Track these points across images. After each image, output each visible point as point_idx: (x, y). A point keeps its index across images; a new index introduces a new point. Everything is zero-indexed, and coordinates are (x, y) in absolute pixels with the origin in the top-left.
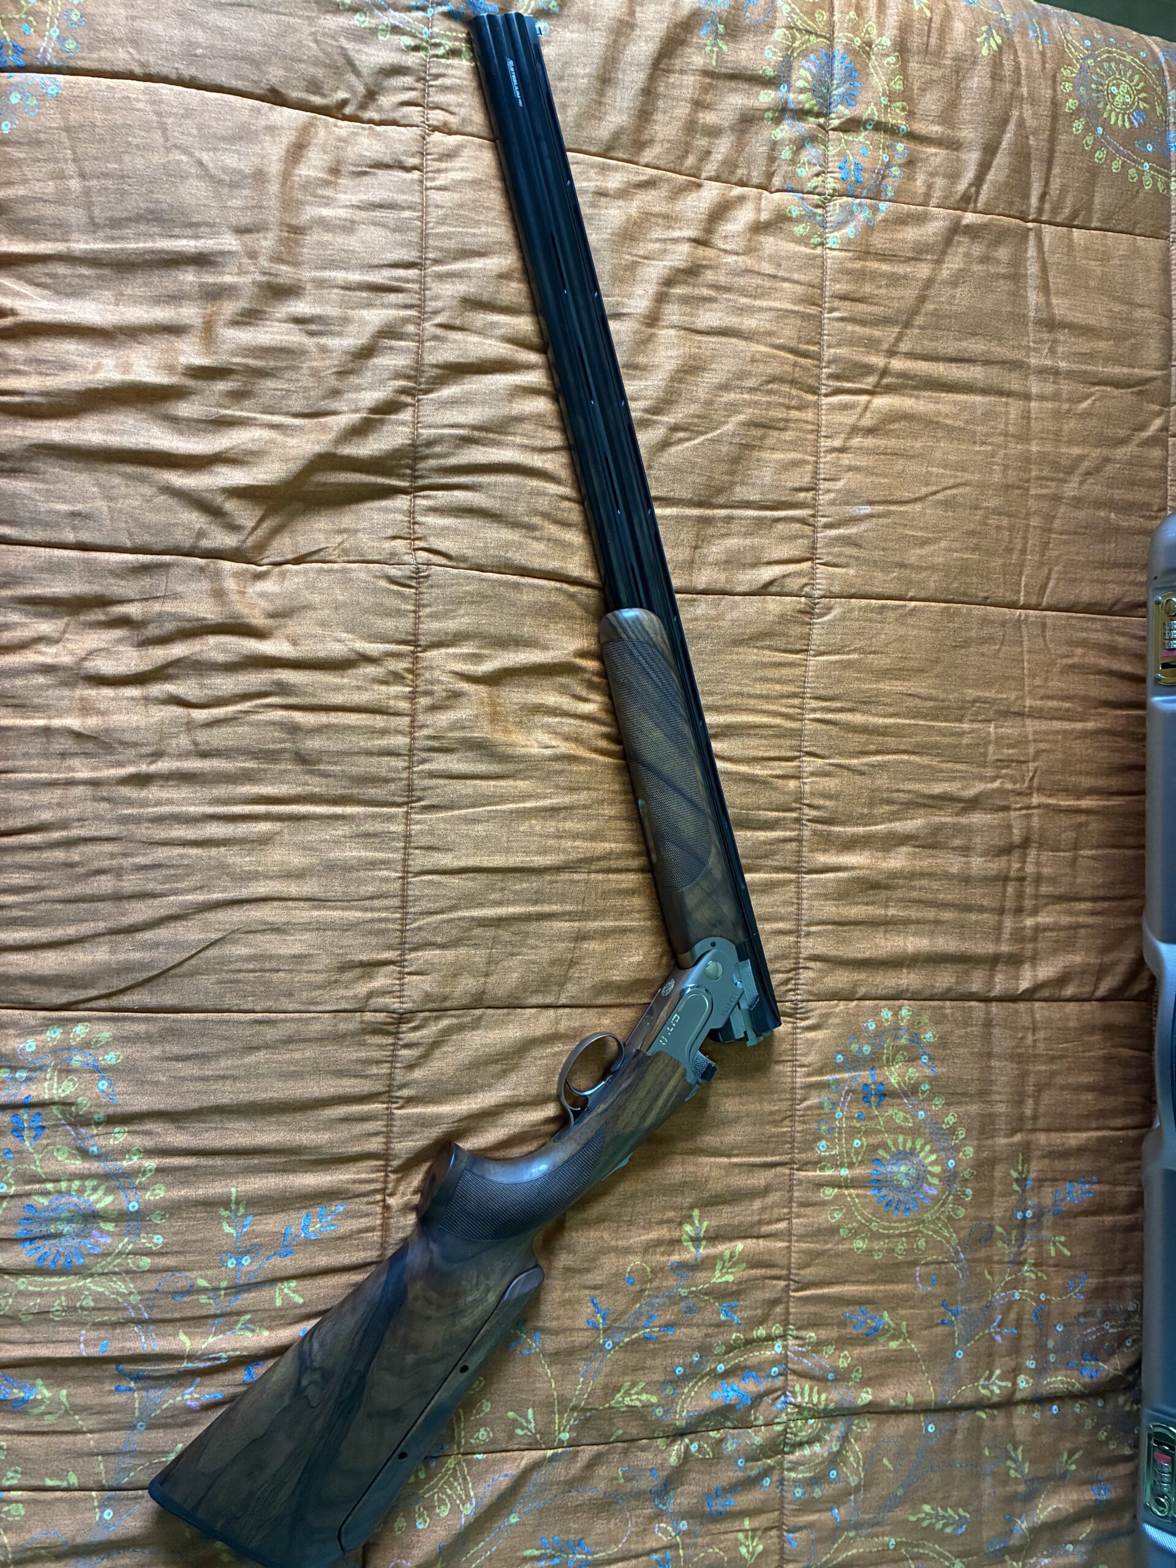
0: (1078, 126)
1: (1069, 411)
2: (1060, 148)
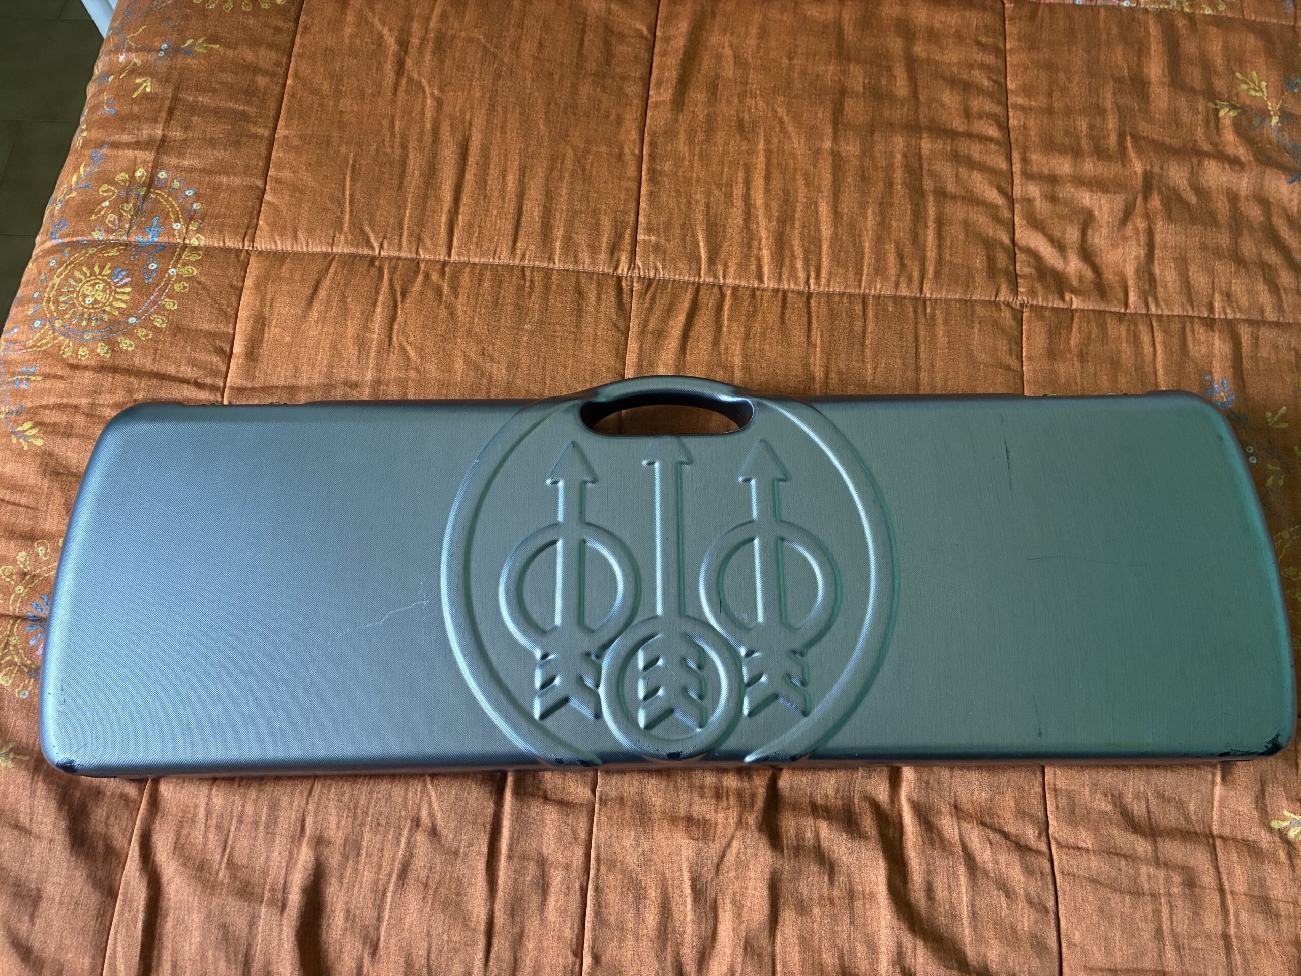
0: (126, 344)
1: (417, 369)
2: (148, 365)
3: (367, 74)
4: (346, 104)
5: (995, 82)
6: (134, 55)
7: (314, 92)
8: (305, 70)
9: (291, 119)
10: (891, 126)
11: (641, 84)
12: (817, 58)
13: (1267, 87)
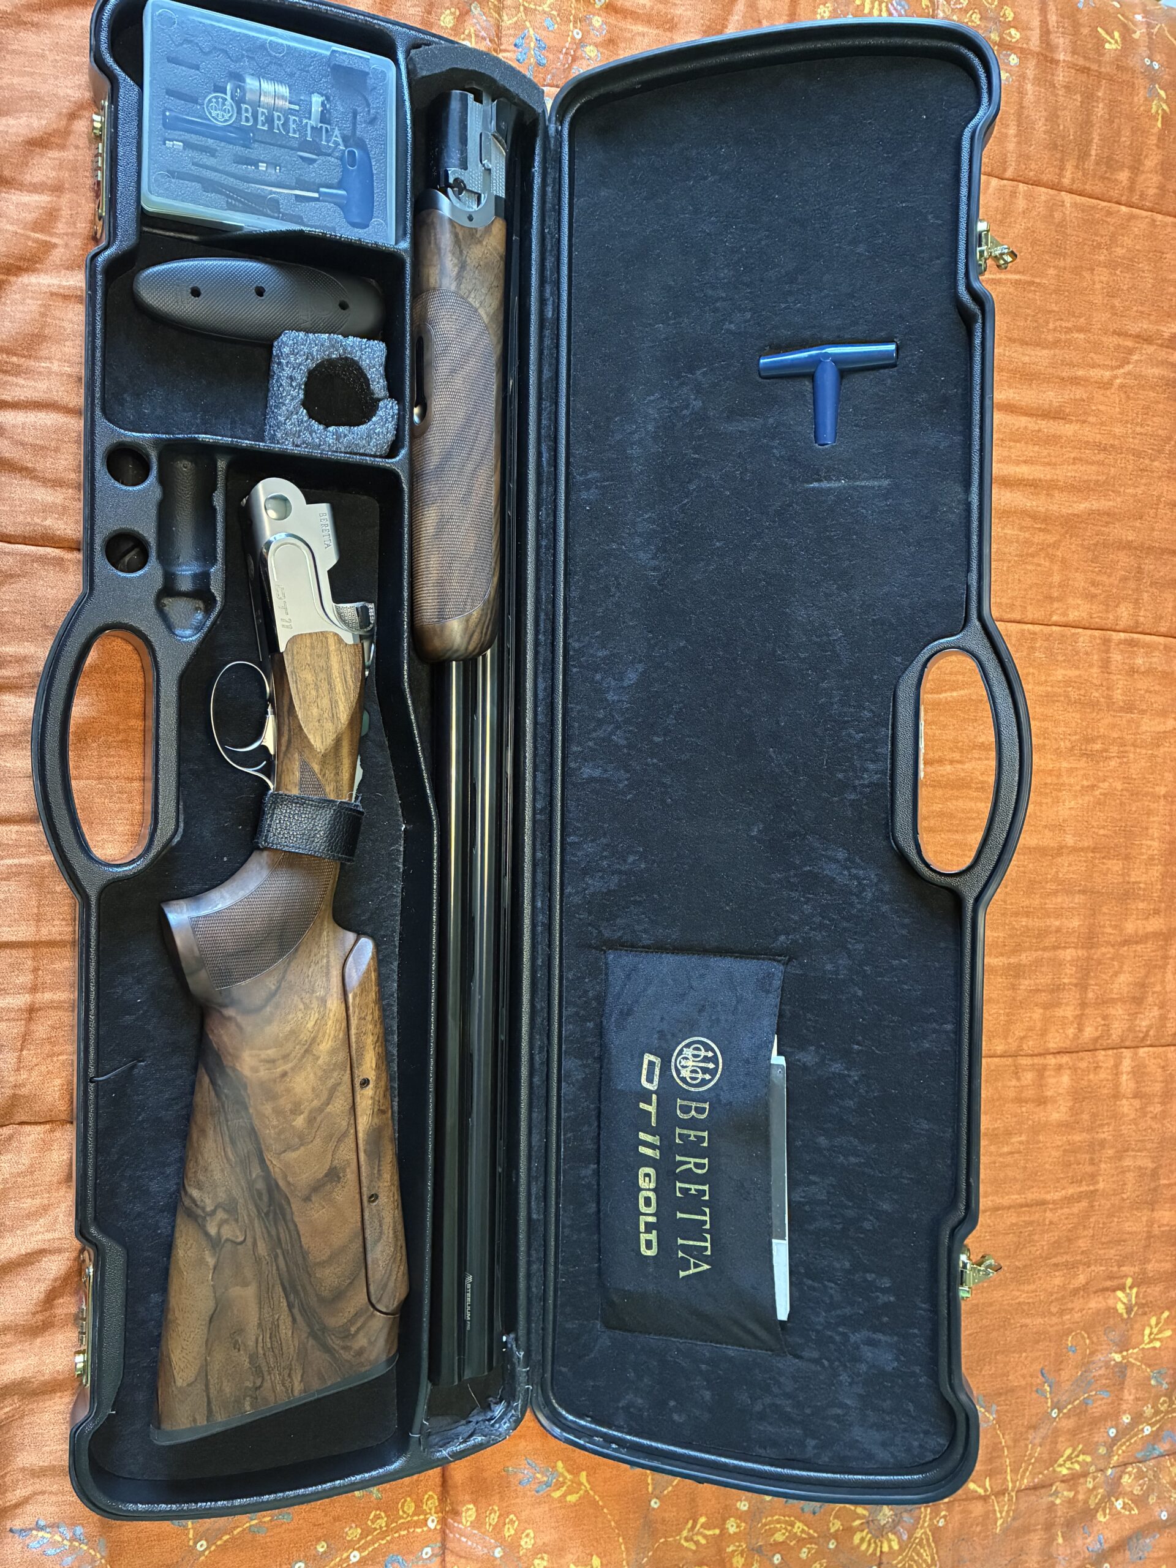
3: (1136, 301)
4: (1102, 275)
5: (1147, 1034)
6: (1144, 30)
7: (1113, 238)
8: (1139, 227)
9: (1083, 211)
10: (1094, 913)
11: (1131, 623)
12: (1167, 827)
13: (1154, 1348)
